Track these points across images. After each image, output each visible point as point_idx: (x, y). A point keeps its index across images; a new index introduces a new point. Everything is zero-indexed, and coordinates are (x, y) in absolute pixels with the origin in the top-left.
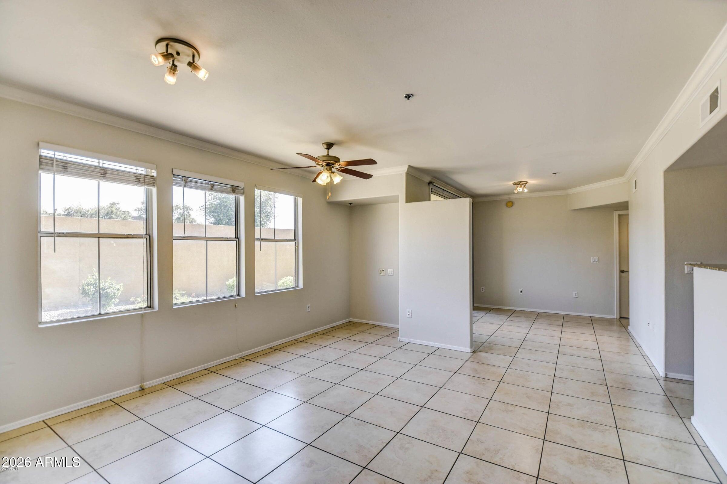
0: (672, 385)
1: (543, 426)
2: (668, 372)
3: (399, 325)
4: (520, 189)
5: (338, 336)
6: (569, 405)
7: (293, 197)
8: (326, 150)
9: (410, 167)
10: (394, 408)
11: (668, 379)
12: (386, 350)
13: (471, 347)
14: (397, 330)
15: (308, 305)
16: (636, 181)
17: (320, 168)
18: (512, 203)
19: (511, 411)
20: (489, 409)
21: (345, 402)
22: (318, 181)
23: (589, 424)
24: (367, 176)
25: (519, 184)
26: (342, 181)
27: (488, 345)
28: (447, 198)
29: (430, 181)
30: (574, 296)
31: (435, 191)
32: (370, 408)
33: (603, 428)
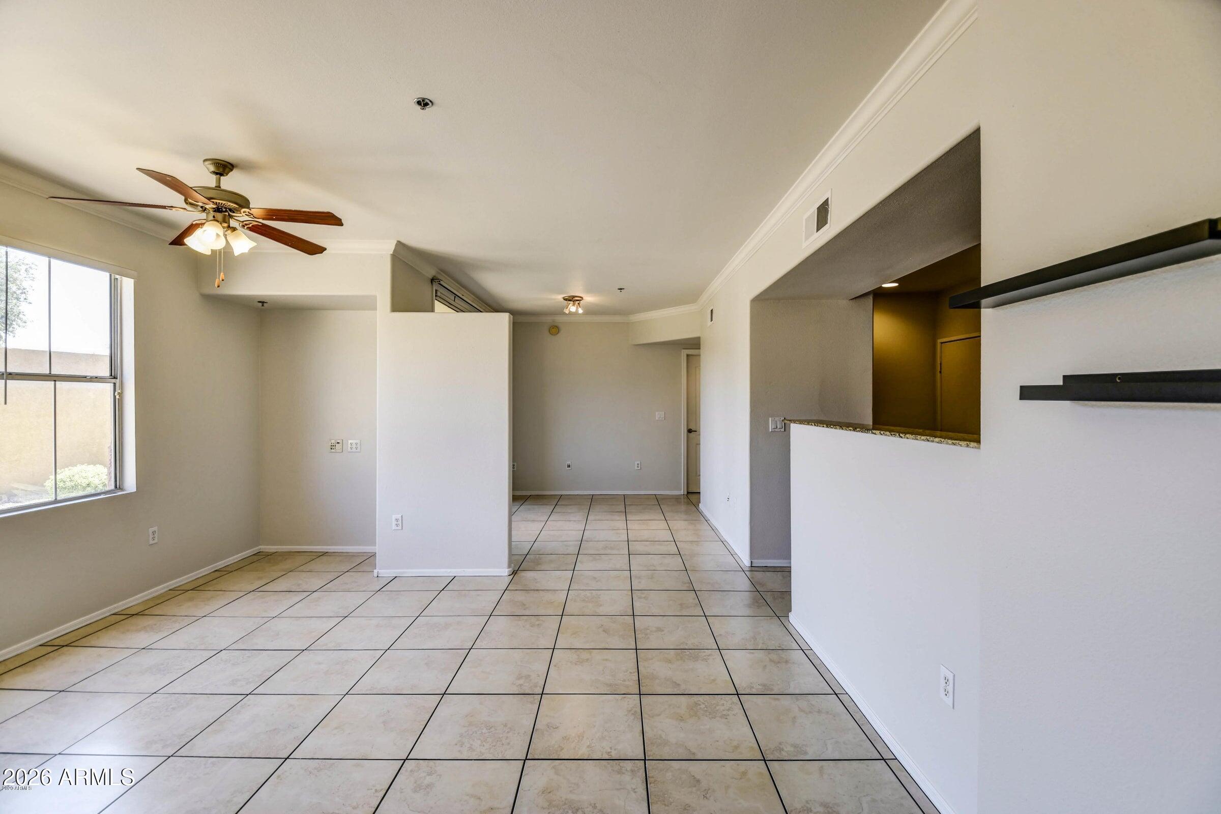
0: (759, 575)
1: (634, 672)
2: (754, 559)
3: (376, 546)
4: (573, 309)
5: (235, 588)
6: (659, 630)
7: (108, 274)
8: (214, 177)
9: (399, 244)
10: (389, 712)
11: (753, 568)
12: (352, 600)
13: (509, 566)
14: (374, 555)
15: (151, 530)
16: (712, 311)
17: (195, 216)
18: (559, 329)
19: (587, 660)
20: (555, 666)
21: (275, 729)
22: (190, 241)
23: (687, 652)
24: (313, 249)
25: (571, 299)
26: (252, 253)
27: (532, 557)
28: (458, 310)
29: (434, 276)
30: (636, 468)
31: (442, 296)
32: (336, 728)
33: (705, 654)
